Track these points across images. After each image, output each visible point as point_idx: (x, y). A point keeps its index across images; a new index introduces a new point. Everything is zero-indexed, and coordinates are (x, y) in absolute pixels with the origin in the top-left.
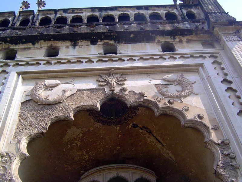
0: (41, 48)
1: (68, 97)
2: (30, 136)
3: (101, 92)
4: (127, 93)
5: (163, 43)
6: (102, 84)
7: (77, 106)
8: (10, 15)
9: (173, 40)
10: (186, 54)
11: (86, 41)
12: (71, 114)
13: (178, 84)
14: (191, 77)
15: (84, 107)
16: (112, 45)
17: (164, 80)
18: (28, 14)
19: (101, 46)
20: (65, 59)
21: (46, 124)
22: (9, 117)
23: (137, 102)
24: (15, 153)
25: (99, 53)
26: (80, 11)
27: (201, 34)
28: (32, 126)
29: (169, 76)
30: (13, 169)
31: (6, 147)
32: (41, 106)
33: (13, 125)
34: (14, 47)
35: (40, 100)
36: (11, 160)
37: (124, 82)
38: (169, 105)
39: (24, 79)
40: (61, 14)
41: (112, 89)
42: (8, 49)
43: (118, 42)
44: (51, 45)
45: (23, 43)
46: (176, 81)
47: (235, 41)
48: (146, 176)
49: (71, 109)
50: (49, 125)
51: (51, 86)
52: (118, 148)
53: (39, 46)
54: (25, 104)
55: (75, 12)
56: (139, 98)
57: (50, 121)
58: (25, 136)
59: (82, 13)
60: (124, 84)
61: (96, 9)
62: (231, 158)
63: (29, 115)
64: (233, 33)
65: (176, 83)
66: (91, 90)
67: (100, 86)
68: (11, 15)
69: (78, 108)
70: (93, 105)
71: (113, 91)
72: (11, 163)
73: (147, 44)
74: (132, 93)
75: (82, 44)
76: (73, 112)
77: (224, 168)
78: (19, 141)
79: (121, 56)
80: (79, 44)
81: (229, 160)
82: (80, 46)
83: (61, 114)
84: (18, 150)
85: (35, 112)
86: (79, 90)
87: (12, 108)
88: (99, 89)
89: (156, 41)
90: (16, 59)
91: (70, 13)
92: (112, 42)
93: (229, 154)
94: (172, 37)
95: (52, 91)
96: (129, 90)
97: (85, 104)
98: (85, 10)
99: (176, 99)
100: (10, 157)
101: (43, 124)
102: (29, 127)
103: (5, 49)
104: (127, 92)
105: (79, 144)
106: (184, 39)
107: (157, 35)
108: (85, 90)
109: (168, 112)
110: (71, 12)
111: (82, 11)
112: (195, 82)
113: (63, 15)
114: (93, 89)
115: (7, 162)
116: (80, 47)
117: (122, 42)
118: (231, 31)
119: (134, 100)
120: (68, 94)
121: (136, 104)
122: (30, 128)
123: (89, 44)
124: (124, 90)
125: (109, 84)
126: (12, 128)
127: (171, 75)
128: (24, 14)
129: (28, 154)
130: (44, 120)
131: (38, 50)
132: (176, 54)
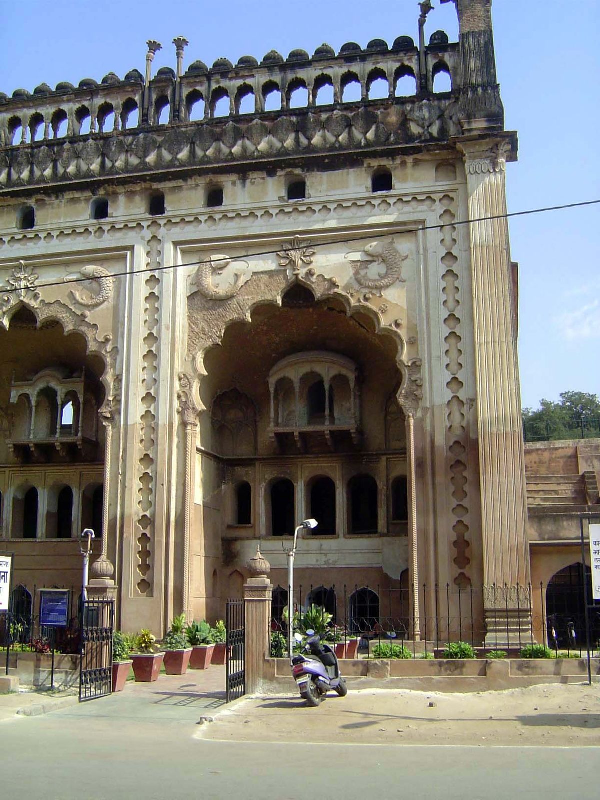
0: (197, 185)
1: (242, 286)
2: (205, 349)
3: (282, 277)
4: (314, 279)
5: (375, 168)
6: (283, 262)
7: (254, 302)
8: (134, 88)
9: (391, 163)
10: (406, 195)
11: (260, 172)
12: (247, 314)
13: (384, 261)
14: (404, 246)
15: (262, 303)
16: (299, 175)
17: (367, 253)
18: (164, 84)
19: (283, 179)
20: (233, 211)
21: (220, 332)
22: (177, 324)
23: (325, 295)
24: (193, 374)
25: (279, 198)
26: (249, 72)
27: (436, 150)
28: (205, 335)
29: (373, 246)
30: (194, 394)
31: (182, 367)
32: (211, 303)
33: (184, 333)
34: (159, 187)
35: (208, 294)
36: (190, 384)
37: (312, 259)
38: (364, 303)
39: (184, 252)
40: (218, 82)
41: (297, 272)
42: (151, 189)
43: (308, 171)
44: (211, 180)
45: (170, 180)
46: (380, 256)
47: (484, 173)
48: (344, 372)
49: (247, 308)
50: (223, 331)
51: (219, 267)
52: (315, 328)
53: (194, 183)
54: (191, 297)
55: (241, 75)
56: (329, 289)
57: (225, 327)
58: (200, 351)
59: (253, 76)
60: (311, 262)
61: (276, 68)
62: (418, 386)
63: (199, 318)
64: (487, 151)
65: (381, 260)
66: (270, 274)
67: (280, 265)
68: (137, 89)
69: (254, 304)
70: (273, 301)
71: (297, 275)
72: (191, 387)
73: (351, 171)
74: (321, 279)
75: (254, 177)
76: (249, 312)
77: (406, 397)
78: (194, 359)
79: (311, 204)
80: (251, 177)
81: (415, 388)
82: (252, 179)
83: (236, 316)
84: (195, 370)
85: (206, 313)
86: (255, 274)
87: (178, 310)
88: (280, 270)
89: (365, 166)
90: (166, 214)
91: (231, 79)
92: (298, 171)
93: (417, 381)
94: (390, 158)
95: (222, 276)
96: (317, 273)
97: (263, 299)
98: (258, 72)
99: (374, 292)
100: (188, 379)
101: (217, 332)
102: (202, 336)
103: (146, 189)
104: (315, 277)
105: (265, 329)
106: (410, 160)
107: (366, 158)
108: (262, 273)
109: (362, 311)
110: (235, 75)
111: (252, 72)
112: (407, 257)
113: (222, 85)
114: (272, 271)
115: (186, 387)
116: (253, 184)
117: (313, 171)
118: (484, 147)
119: (322, 291)
120: (242, 281)
121: (325, 297)
122: (204, 337)
123: (265, 176)
124: (310, 274)
125: (292, 263)
126: (183, 338)
127: (375, 243)
128: (158, 85)
129: (206, 373)
130: (217, 326)
131: (194, 192)
132: (392, 196)
